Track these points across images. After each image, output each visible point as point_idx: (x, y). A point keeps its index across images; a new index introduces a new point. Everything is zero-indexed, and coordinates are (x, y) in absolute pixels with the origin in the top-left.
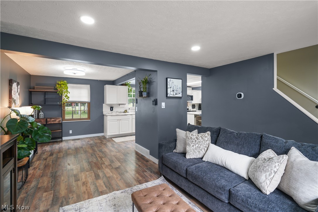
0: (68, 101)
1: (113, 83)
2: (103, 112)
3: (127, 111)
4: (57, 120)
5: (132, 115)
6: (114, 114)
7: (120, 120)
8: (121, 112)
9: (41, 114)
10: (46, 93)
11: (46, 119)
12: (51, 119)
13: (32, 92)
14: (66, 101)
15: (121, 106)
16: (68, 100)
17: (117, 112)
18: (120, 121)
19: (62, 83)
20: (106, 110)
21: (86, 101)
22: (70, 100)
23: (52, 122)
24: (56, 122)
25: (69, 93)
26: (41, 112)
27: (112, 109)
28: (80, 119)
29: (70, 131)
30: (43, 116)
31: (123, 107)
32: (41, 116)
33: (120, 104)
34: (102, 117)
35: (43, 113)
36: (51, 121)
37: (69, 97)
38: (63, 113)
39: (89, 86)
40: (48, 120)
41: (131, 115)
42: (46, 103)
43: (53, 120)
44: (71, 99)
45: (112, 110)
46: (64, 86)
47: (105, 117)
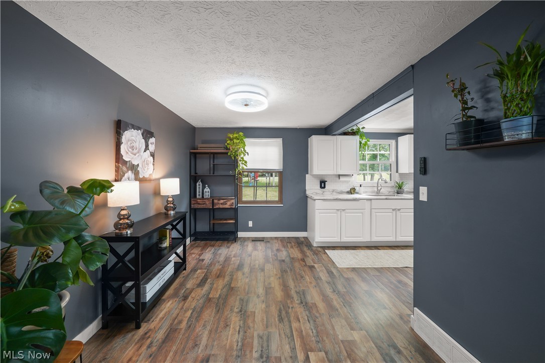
0: (247, 169)
1: (326, 131)
2: (306, 190)
3: (356, 191)
4: (229, 203)
5: (371, 200)
6: (328, 195)
7: (344, 210)
8: (341, 193)
9: (207, 190)
10: (215, 155)
11: (213, 200)
12: (219, 200)
13: (197, 155)
14: (243, 169)
15: (342, 179)
16: (245, 167)
17: (333, 191)
18: (343, 213)
19: (235, 135)
20: (311, 187)
21: (275, 170)
22: (248, 168)
23: (221, 206)
24: (227, 206)
25: (248, 155)
26: (207, 187)
27: (323, 184)
28: (266, 202)
29: (249, 222)
30: (209, 194)
31: (347, 182)
32: (207, 194)
33: (339, 176)
34: (304, 200)
35: (209, 190)
36: (220, 204)
37: (246, 162)
38: (240, 190)
39: (279, 141)
40: (216, 201)
41: (369, 202)
42: (215, 173)
43: (222, 201)
44: (250, 166)
45: (324, 187)
46: (238, 141)
47: (309, 201)
